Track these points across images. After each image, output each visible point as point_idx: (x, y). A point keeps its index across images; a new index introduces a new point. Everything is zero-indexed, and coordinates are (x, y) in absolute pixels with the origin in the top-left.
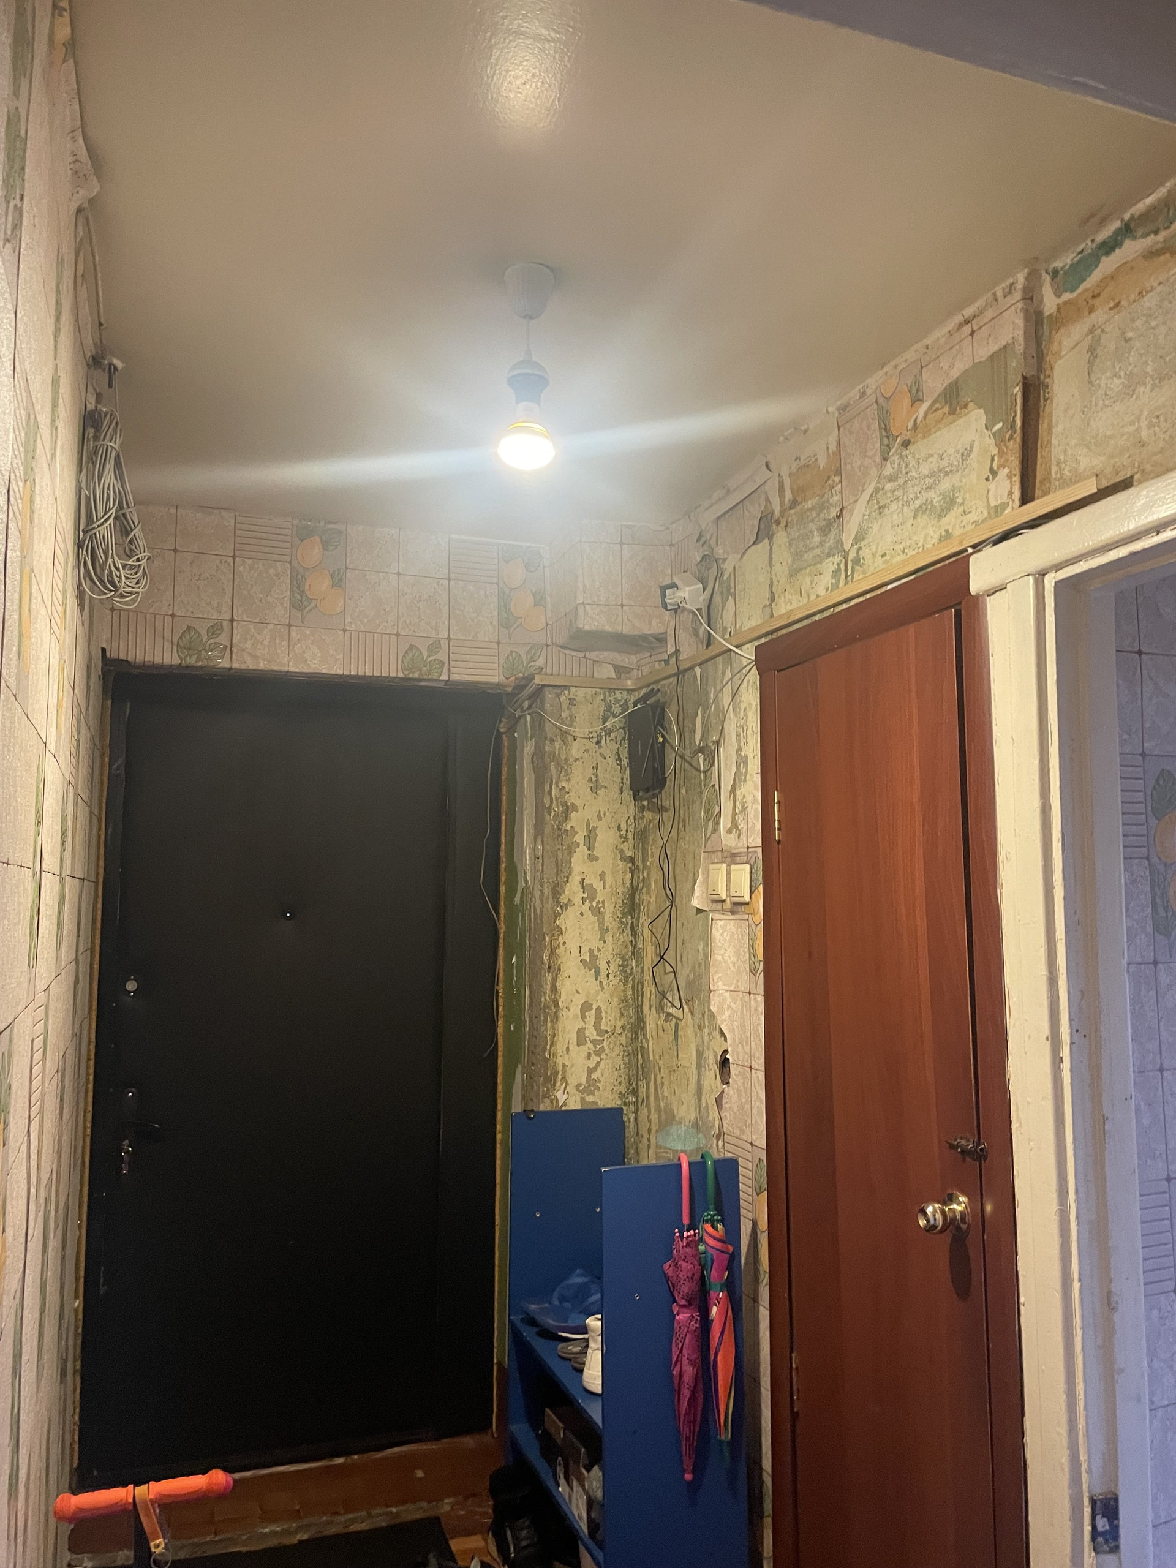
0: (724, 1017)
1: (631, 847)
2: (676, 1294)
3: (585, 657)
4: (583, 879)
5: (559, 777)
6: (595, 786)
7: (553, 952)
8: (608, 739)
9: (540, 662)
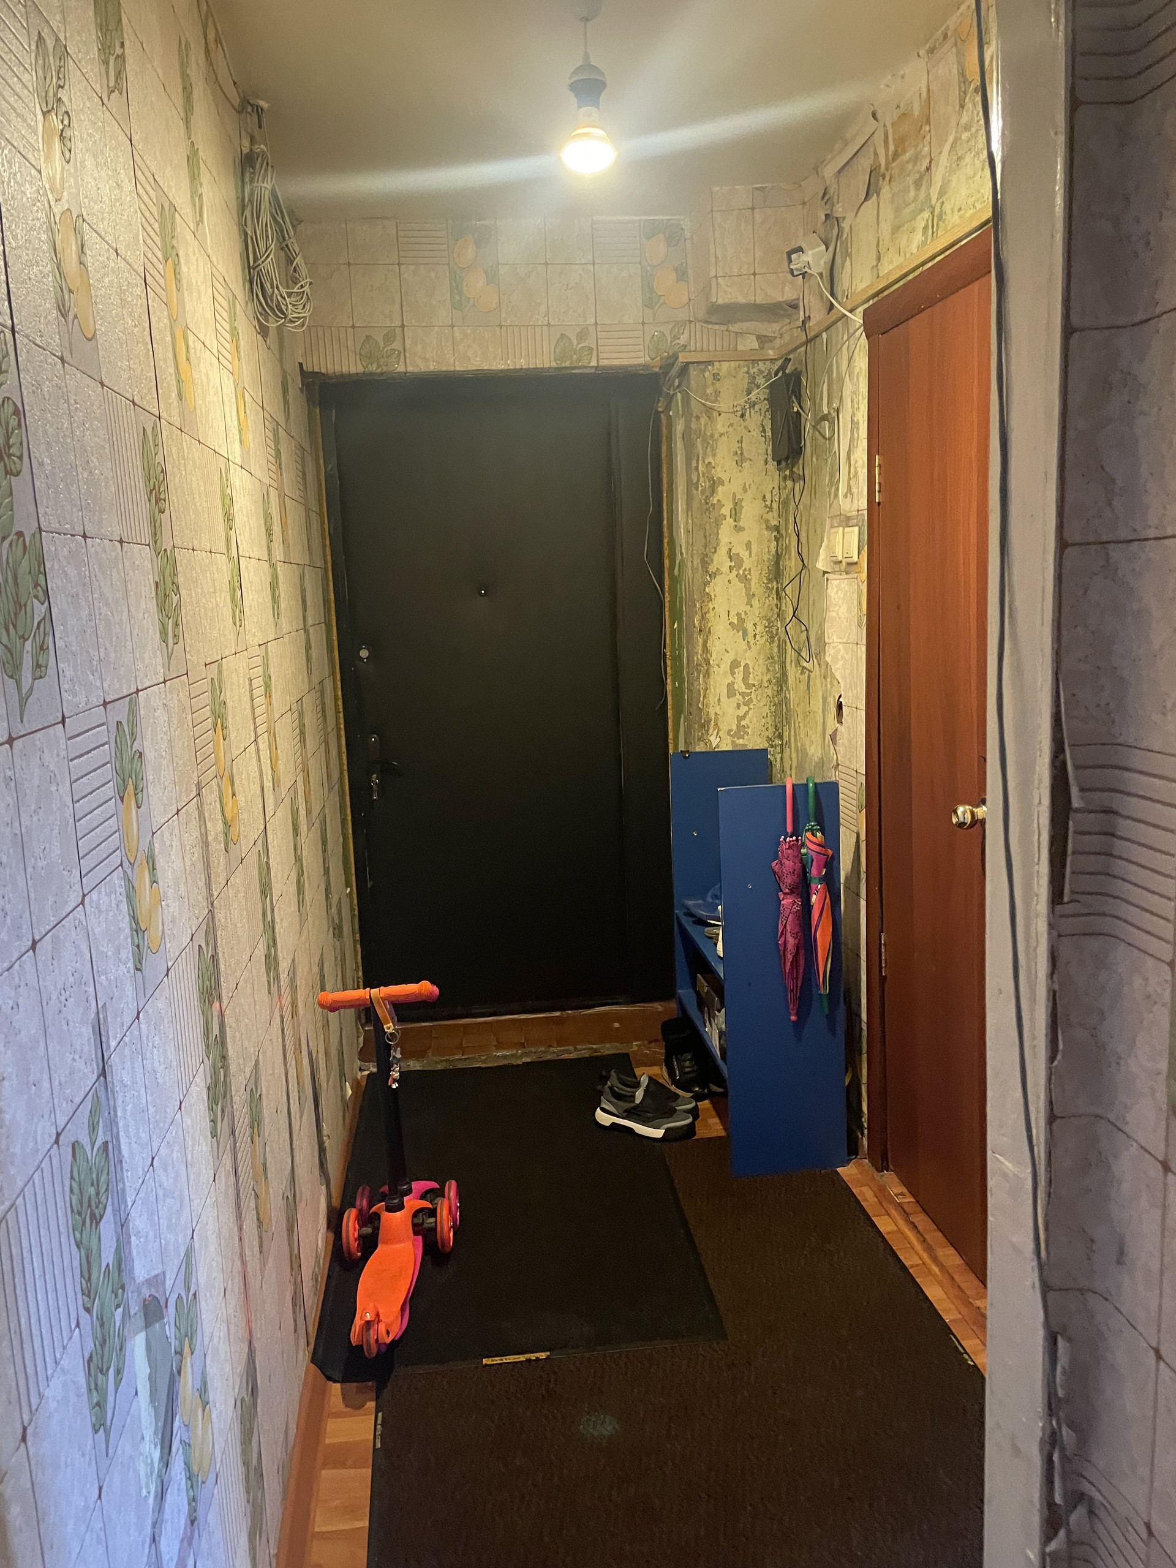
0: (837, 666)
1: (776, 515)
2: (781, 884)
3: (727, 330)
4: (730, 549)
5: (705, 453)
6: (741, 459)
7: (703, 617)
8: (752, 412)
9: (683, 339)
